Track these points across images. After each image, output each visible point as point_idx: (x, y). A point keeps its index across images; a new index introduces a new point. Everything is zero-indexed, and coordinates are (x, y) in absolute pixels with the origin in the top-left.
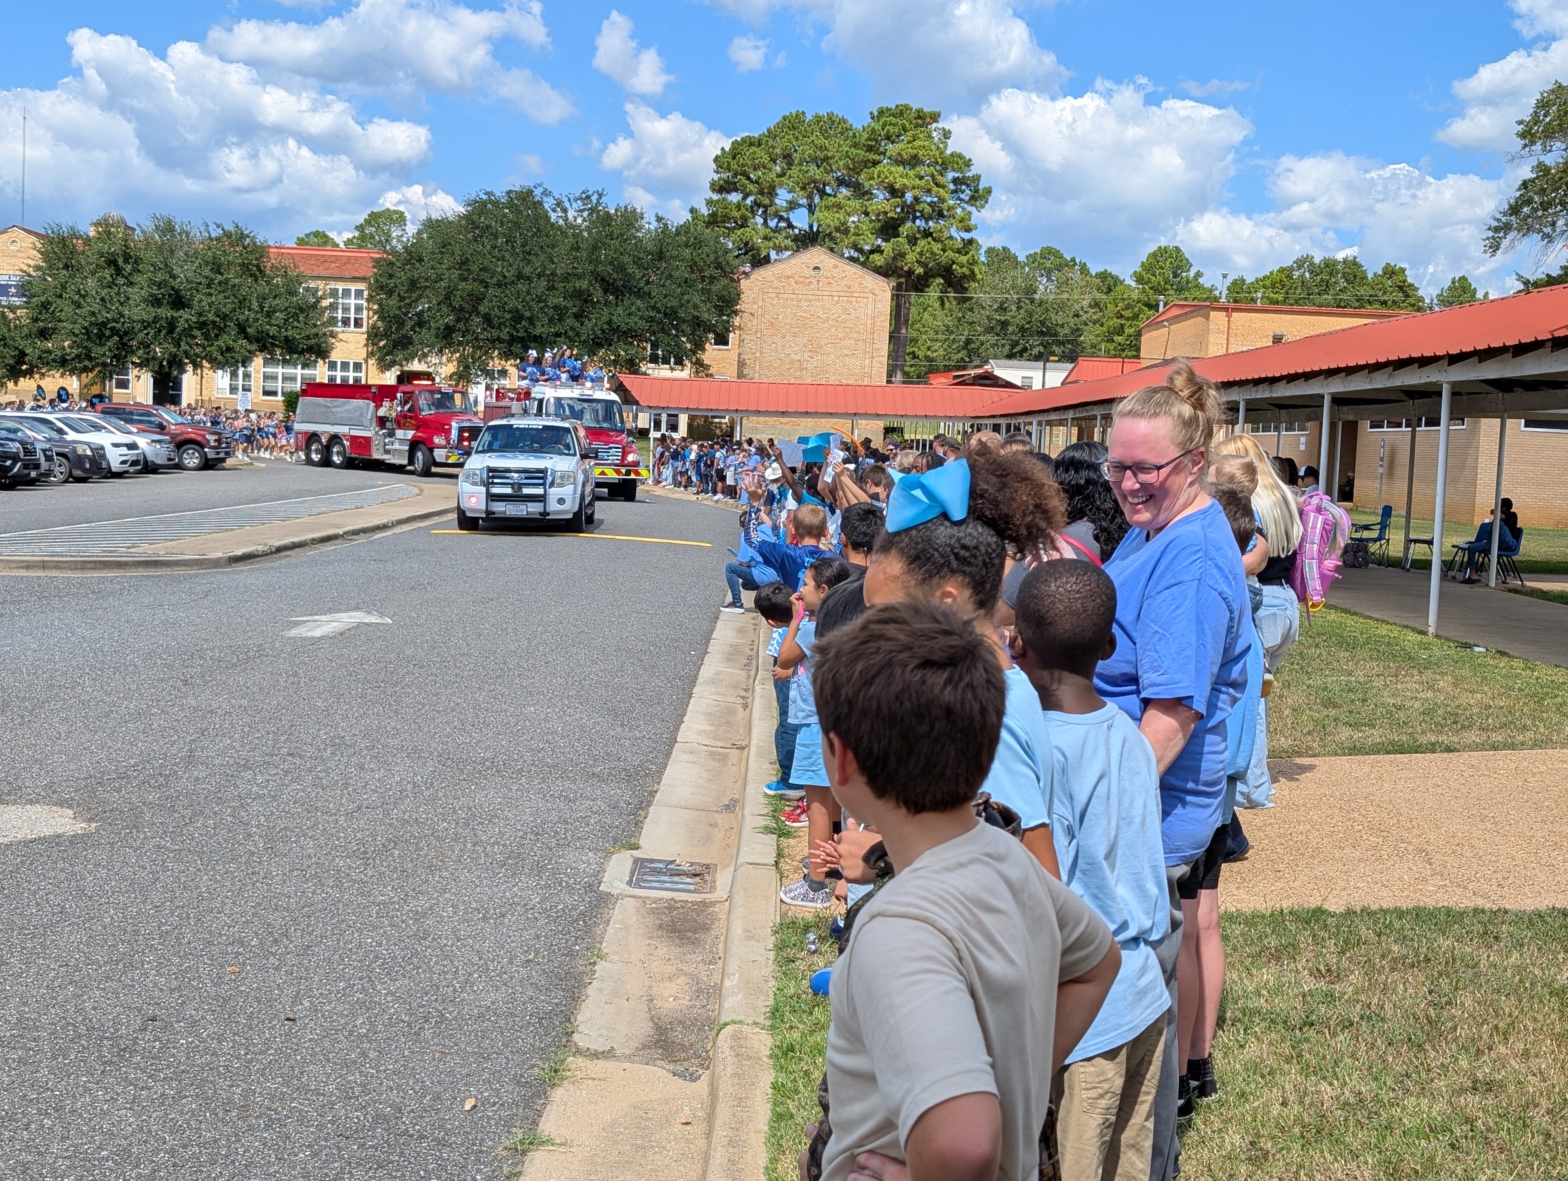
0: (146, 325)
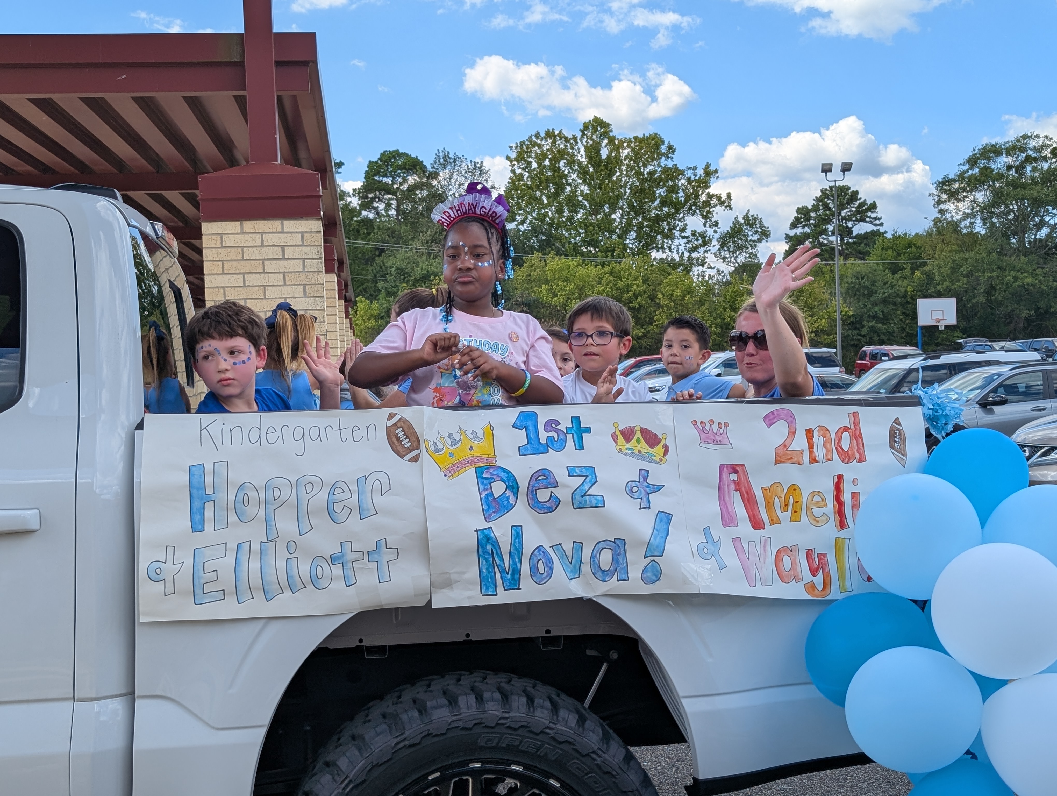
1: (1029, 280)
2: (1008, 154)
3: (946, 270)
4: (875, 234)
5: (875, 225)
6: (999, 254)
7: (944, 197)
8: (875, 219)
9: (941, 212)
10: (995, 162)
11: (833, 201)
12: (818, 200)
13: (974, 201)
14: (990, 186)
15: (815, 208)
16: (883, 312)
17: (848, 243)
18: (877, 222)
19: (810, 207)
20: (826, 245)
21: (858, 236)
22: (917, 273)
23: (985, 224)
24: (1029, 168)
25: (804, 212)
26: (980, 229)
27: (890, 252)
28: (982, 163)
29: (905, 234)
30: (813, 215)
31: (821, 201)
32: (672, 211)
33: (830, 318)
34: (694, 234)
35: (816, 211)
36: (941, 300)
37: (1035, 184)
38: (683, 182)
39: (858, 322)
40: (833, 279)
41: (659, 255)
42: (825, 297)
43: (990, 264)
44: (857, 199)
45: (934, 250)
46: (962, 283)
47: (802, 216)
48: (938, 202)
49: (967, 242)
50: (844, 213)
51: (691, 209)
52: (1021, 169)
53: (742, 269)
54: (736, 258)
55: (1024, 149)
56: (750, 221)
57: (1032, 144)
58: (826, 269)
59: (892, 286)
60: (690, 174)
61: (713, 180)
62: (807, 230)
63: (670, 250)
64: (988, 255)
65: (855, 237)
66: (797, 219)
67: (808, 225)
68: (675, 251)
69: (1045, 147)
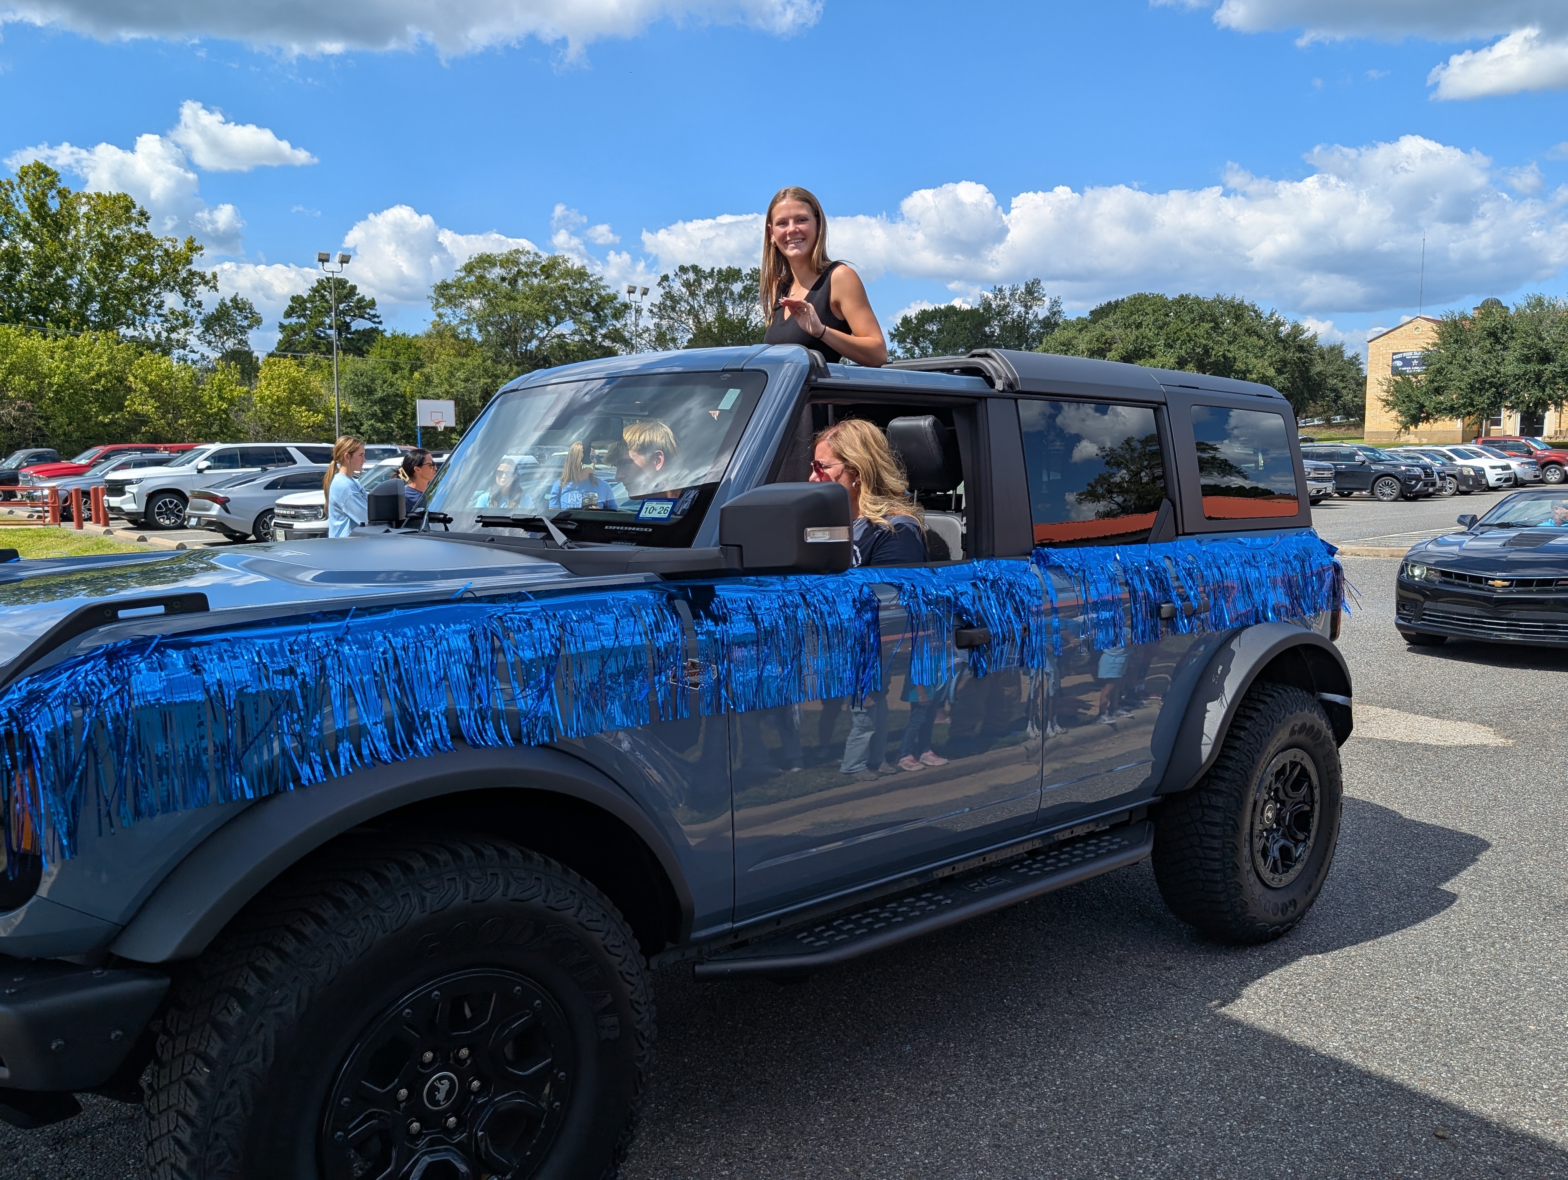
0: (1517, 377)
2: (502, 266)
3: (444, 373)
4: (375, 330)
5: (374, 322)
6: (494, 361)
7: (442, 300)
8: (374, 316)
9: (440, 316)
10: (489, 273)
11: (330, 293)
12: (315, 290)
13: (470, 308)
14: (485, 295)
15: (311, 299)
16: (382, 411)
17: (346, 337)
18: (376, 320)
19: (305, 297)
20: (323, 338)
21: (357, 331)
22: (416, 375)
23: (480, 331)
24: (520, 282)
25: (297, 302)
26: (476, 336)
27: (388, 352)
28: (478, 272)
29: (404, 334)
30: (308, 305)
31: (318, 292)
32: (145, 283)
33: (328, 414)
34: (172, 313)
35: (312, 302)
36: (441, 402)
37: (527, 299)
38: (160, 253)
39: (357, 420)
40: (331, 374)
41: (130, 332)
42: (323, 391)
43: (485, 370)
44: (355, 294)
45: (433, 353)
46: (460, 386)
47: (297, 305)
48: (437, 305)
49: (466, 348)
50: (341, 307)
51: (168, 284)
52: (513, 282)
53: (230, 356)
54: (223, 343)
55: (516, 263)
56: (238, 304)
57: (523, 259)
58: (324, 363)
59: (392, 385)
60: (168, 245)
61: (195, 257)
62: (302, 320)
63: (144, 329)
64: (484, 361)
65: (353, 333)
66: (292, 308)
67: (304, 316)
68: (149, 329)
69: (534, 263)
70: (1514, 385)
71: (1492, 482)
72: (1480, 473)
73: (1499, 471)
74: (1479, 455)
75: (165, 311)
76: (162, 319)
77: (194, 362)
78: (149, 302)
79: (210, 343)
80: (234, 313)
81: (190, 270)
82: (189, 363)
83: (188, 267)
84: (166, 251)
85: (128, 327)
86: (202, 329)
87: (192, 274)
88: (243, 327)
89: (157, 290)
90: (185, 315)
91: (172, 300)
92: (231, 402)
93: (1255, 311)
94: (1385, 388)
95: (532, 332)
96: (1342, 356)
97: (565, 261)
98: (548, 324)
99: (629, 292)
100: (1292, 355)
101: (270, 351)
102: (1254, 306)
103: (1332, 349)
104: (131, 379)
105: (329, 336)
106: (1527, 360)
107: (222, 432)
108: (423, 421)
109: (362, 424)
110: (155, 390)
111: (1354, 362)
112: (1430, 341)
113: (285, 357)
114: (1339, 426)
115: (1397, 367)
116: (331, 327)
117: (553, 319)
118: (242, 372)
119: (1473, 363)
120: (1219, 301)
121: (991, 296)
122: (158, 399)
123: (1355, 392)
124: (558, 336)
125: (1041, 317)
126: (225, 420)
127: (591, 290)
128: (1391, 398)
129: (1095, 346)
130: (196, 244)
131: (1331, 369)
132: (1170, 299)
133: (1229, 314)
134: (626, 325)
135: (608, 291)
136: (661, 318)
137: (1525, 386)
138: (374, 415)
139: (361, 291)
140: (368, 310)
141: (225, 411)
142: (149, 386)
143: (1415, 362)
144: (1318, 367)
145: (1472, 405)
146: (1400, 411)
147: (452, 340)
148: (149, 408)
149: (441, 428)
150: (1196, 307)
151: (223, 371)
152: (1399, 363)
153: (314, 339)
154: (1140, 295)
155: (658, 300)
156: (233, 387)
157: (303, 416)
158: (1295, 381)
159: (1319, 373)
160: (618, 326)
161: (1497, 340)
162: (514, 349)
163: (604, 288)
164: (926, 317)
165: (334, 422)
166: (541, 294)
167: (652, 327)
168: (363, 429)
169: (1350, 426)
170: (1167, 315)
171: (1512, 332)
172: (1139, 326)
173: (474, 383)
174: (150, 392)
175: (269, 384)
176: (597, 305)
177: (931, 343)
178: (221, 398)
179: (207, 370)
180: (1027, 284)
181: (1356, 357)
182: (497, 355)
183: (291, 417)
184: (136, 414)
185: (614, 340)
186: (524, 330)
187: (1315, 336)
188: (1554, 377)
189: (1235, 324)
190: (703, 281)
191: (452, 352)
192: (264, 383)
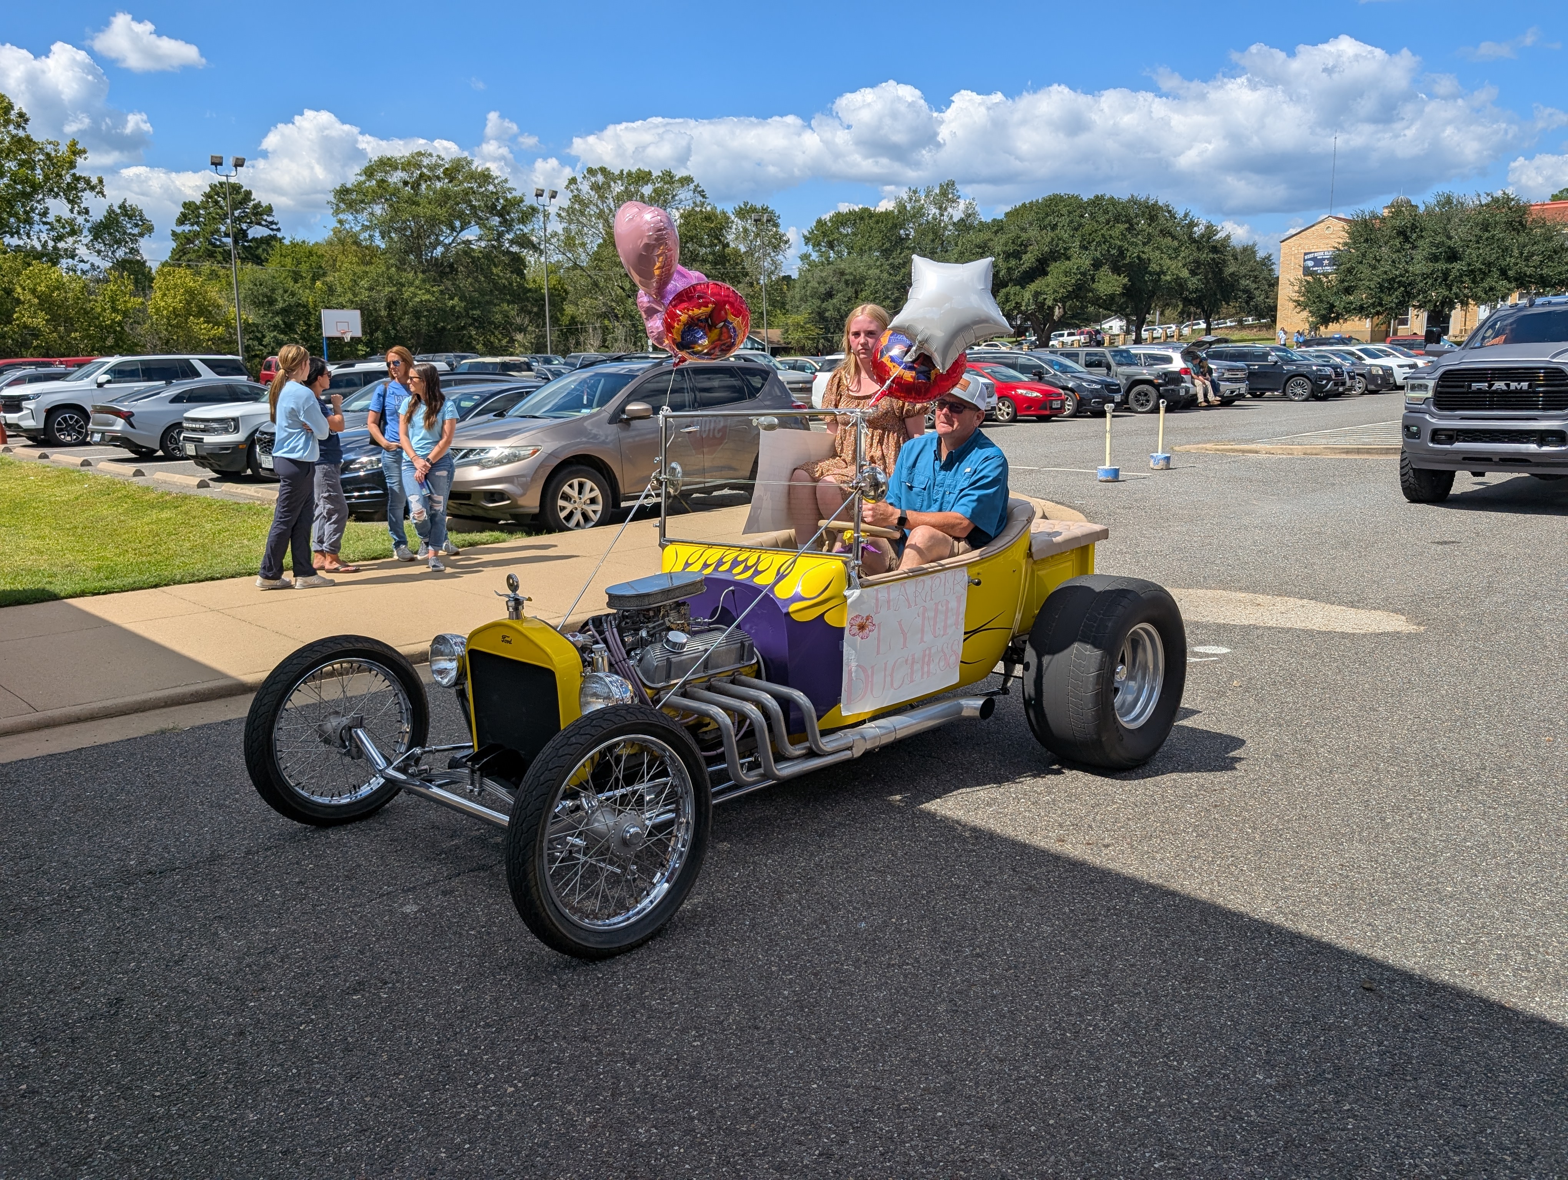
0: (1425, 276)
1: (427, 297)
2: (403, 169)
3: (347, 282)
4: (274, 237)
5: (272, 230)
6: (398, 268)
7: (342, 205)
8: (272, 223)
9: (341, 222)
10: (391, 176)
11: (224, 199)
12: (208, 196)
13: (372, 214)
14: (386, 200)
15: (204, 205)
16: (285, 323)
17: (243, 246)
18: (274, 227)
19: (198, 203)
20: (219, 246)
21: (254, 238)
22: (318, 284)
23: (383, 238)
24: (424, 186)
25: (190, 209)
26: (380, 243)
27: (288, 260)
28: (379, 176)
29: (304, 242)
30: (202, 212)
31: (211, 197)
32: (28, 189)
33: (228, 325)
34: (58, 221)
35: (205, 208)
36: (345, 312)
37: (430, 203)
38: (41, 157)
39: (258, 331)
40: (229, 284)
41: (15, 241)
42: (221, 302)
43: (389, 278)
44: (250, 200)
45: (335, 261)
46: (364, 295)
47: (189, 212)
48: (337, 211)
49: (368, 255)
50: (237, 213)
51: (51, 190)
52: (416, 186)
53: (122, 265)
54: (113, 252)
55: (419, 166)
56: (127, 211)
57: (426, 161)
58: (222, 272)
59: (293, 294)
60: (49, 149)
61: (80, 161)
62: (196, 228)
63: (29, 237)
64: (388, 269)
65: (251, 241)
66: (184, 215)
67: (198, 223)
68: (35, 238)
69: (437, 166)
70: (1421, 284)
71: (1399, 381)
72: (1388, 372)
73: (1407, 370)
74: (1388, 355)
75: (51, 218)
76: (48, 227)
77: (84, 272)
78: (33, 210)
79: (99, 252)
80: (124, 221)
81: (74, 175)
82: (79, 273)
83: (72, 171)
84: (48, 155)
85: (12, 236)
86: (90, 237)
87: (77, 179)
88: (134, 235)
89: (40, 196)
90: (71, 222)
91: (58, 207)
92: (125, 314)
93: (1169, 212)
94: (1296, 288)
95: (437, 239)
96: (1255, 257)
97: (469, 163)
98: (453, 229)
99: (537, 195)
100: (1205, 256)
101: (164, 260)
102: (1168, 206)
103: (1245, 249)
104: (19, 290)
105: (225, 244)
106: (1435, 258)
107: (118, 345)
108: (329, 331)
109: (264, 336)
110: (46, 302)
111: (1267, 263)
112: (1341, 241)
113: (180, 266)
114: (1251, 327)
115: (1309, 268)
116: (227, 235)
117: (458, 224)
118: (136, 282)
119: (1382, 263)
120: (1133, 201)
121: (905, 197)
122: (49, 311)
123: (1267, 293)
124: (464, 242)
125: (955, 220)
126: (120, 332)
127: (496, 193)
128: (1302, 299)
129: (1011, 248)
130: (80, 147)
131: (1243, 270)
132: (1085, 200)
133: (1143, 215)
134: (533, 230)
135: (514, 193)
136: (570, 222)
137: (1432, 285)
138: (276, 327)
139: (258, 196)
140: (265, 217)
141: (120, 324)
142: (38, 297)
143: (1326, 262)
144: (1231, 268)
145: (1381, 305)
146: (1310, 312)
147: (354, 248)
148: (39, 321)
149: (347, 339)
150: (1111, 208)
151: (116, 282)
152: (1310, 263)
153: (210, 247)
154: (1056, 196)
155: (566, 204)
156: (127, 298)
157: (200, 328)
158: (1208, 282)
159: (1232, 274)
160: (526, 231)
161: (1407, 239)
162: (419, 256)
163: (510, 190)
164: (841, 220)
165: (236, 334)
166: (445, 197)
167: (561, 232)
168: (266, 341)
169: (1261, 327)
170: (1082, 216)
171: (1421, 231)
172: (1054, 227)
173: (379, 292)
174: (39, 304)
175: (165, 295)
176: (504, 207)
177: (847, 246)
178: (114, 310)
179: (98, 281)
180: (941, 185)
181: (1268, 258)
182: (403, 262)
183: (190, 330)
184: (26, 327)
185: (522, 245)
186: (429, 237)
187: (1228, 237)
188: (1461, 276)
189: (1150, 225)
190: (612, 184)
191: (355, 259)
192: (159, 294)
